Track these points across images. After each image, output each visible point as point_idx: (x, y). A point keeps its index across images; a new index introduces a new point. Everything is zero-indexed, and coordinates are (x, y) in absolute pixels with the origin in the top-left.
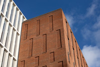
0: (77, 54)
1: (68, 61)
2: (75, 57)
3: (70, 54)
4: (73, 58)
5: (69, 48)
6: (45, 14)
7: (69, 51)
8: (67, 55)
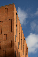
0: (21, 37)
1: (15, 41)
2: (19, 39)
3: (17, 36)
4: (18, 39)
5: (17, 33)
6: (3, 7)
7: (16, 34)
8: (15, 37)
